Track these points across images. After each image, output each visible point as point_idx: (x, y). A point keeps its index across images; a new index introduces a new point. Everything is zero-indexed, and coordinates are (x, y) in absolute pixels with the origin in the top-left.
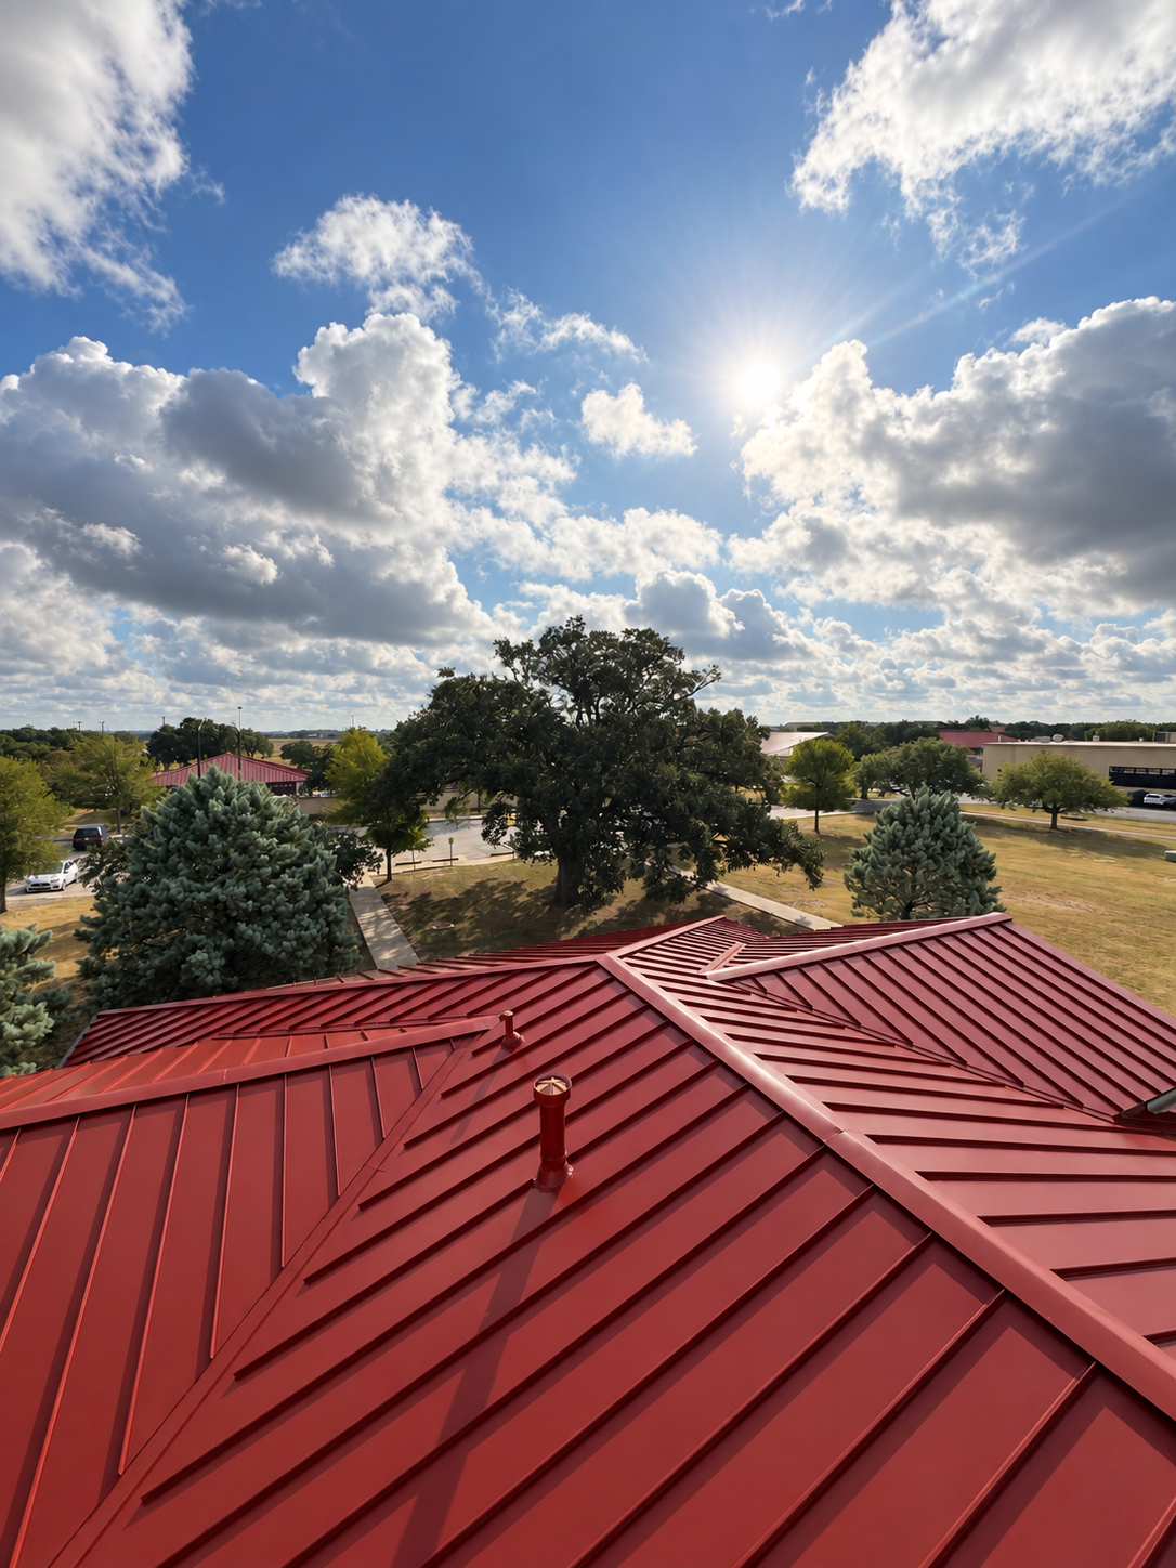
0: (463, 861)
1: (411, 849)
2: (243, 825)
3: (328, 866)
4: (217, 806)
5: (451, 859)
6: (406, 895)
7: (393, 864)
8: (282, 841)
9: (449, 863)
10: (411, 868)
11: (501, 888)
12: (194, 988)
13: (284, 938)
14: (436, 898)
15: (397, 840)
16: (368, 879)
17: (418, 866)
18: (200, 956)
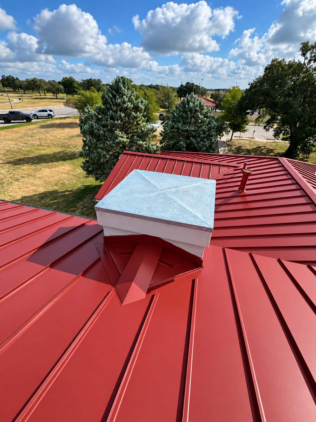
0: (257, 139)
1: (240, 132)
2: (196, 111)
3: (214, 127)
4: (191, 104)
5: (252, 138)
6: (235, 146)
7: (233, 136)
8: (204, 117)
9: (251, 139)
10: (239, 138)
11: (266, 149)
12: (180, 149)
13: (200, 143)
14: (243, 148)
15: (238, 127)
16: (225, 138)
17: (241, 138)
18: (182, 143)
